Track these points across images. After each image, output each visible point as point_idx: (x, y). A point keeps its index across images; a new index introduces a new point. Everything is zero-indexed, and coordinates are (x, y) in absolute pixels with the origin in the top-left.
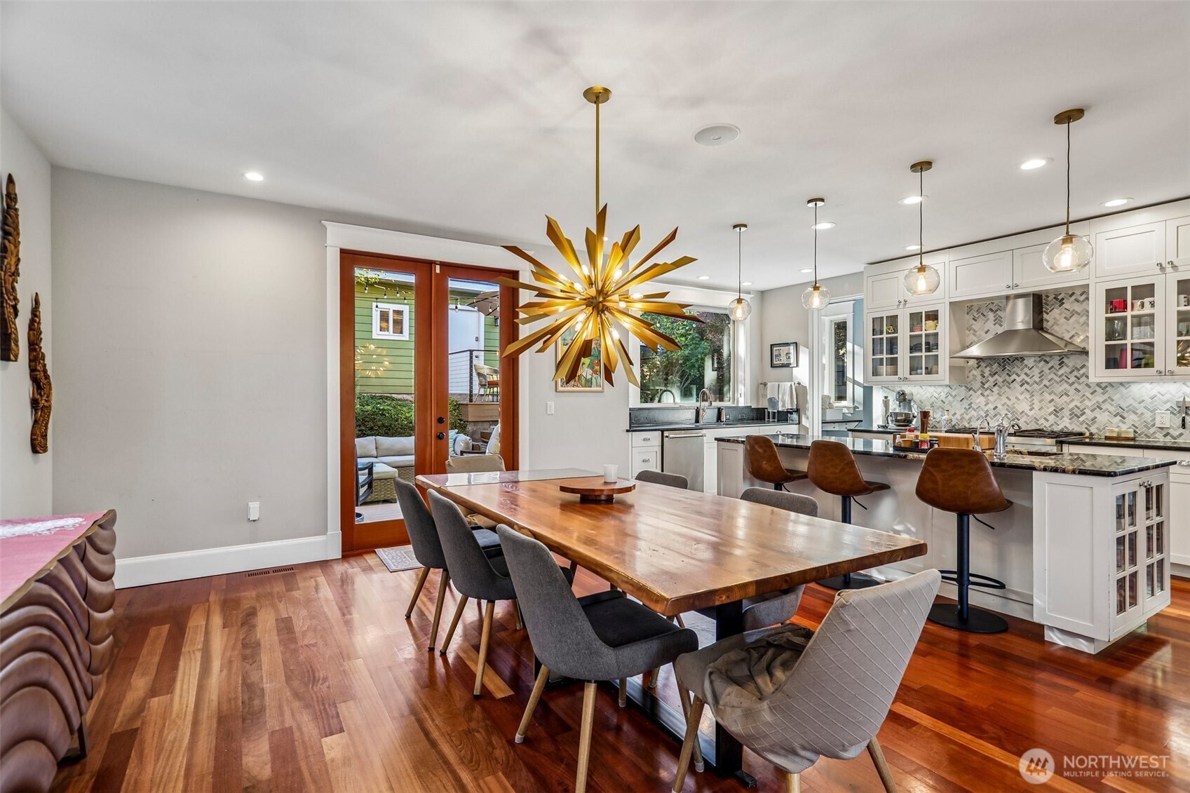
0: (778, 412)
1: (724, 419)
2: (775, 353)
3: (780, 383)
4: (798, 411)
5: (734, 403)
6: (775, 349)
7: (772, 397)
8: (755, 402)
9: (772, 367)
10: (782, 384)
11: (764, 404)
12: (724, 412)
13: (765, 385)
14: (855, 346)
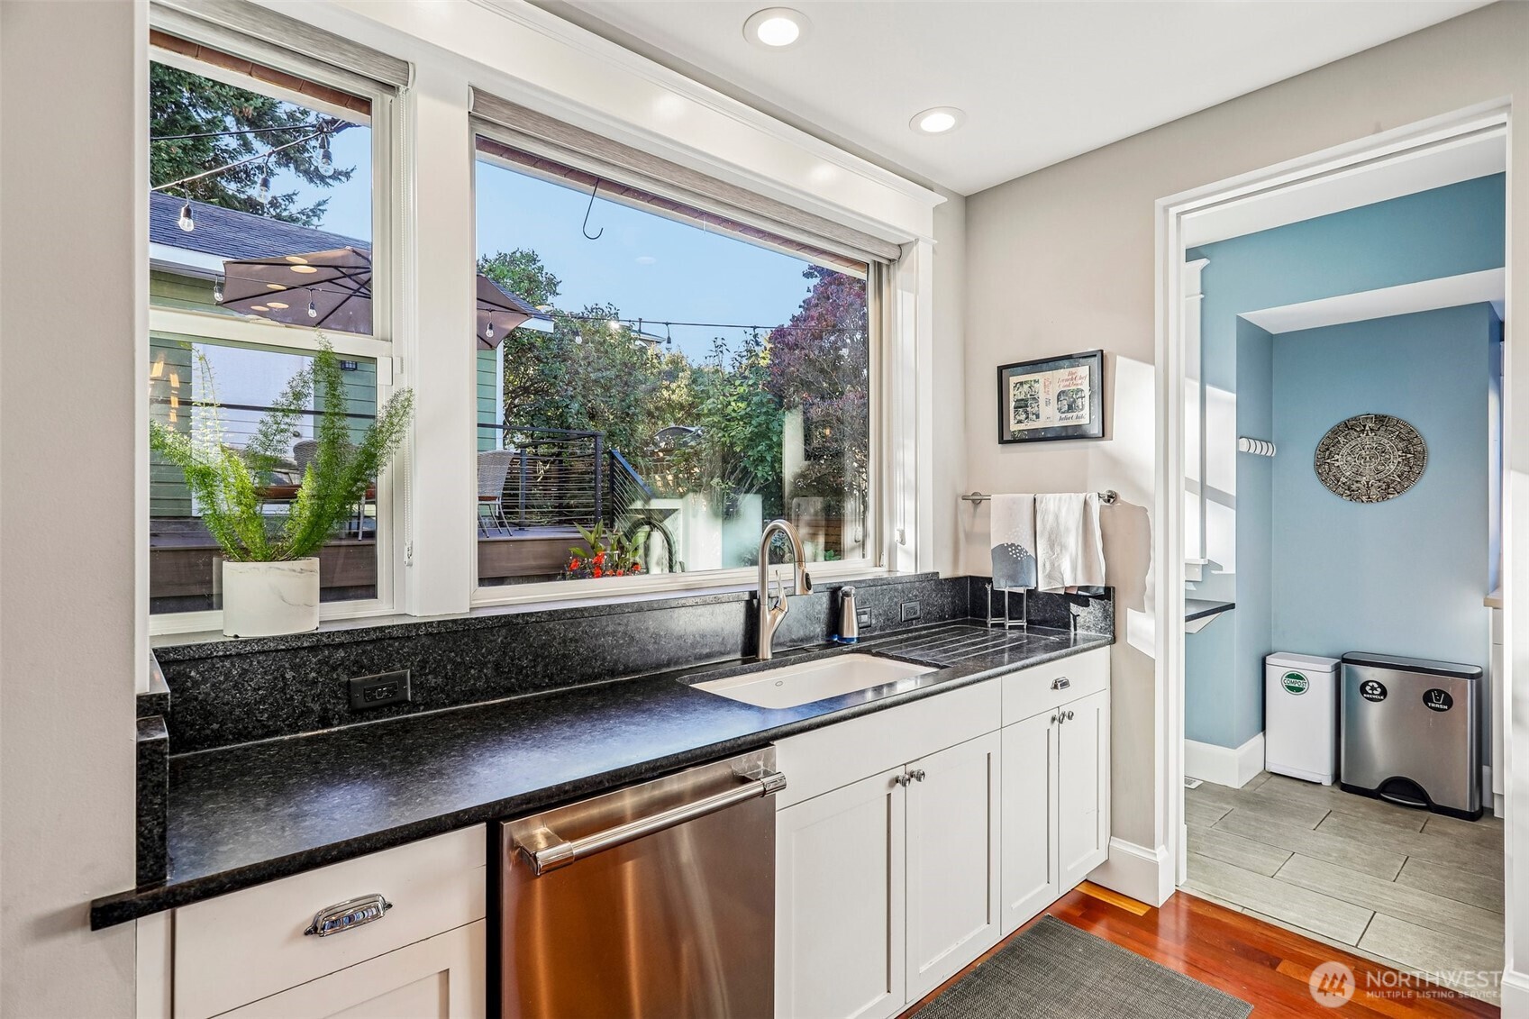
0: (1032, 593)
1: (851, 629)
2: (1013, 395)
3: (1038, 497)
4: (1108, 594)
5: (878, 564)
6: (1013, 380)
7: (1005, 541)
8: (947, 555)
9: (1002, 441)
10: (1050, 502)
11: (979, 564)
12: (850, 607)
13: (976, 501)
14: (1209, 388)
